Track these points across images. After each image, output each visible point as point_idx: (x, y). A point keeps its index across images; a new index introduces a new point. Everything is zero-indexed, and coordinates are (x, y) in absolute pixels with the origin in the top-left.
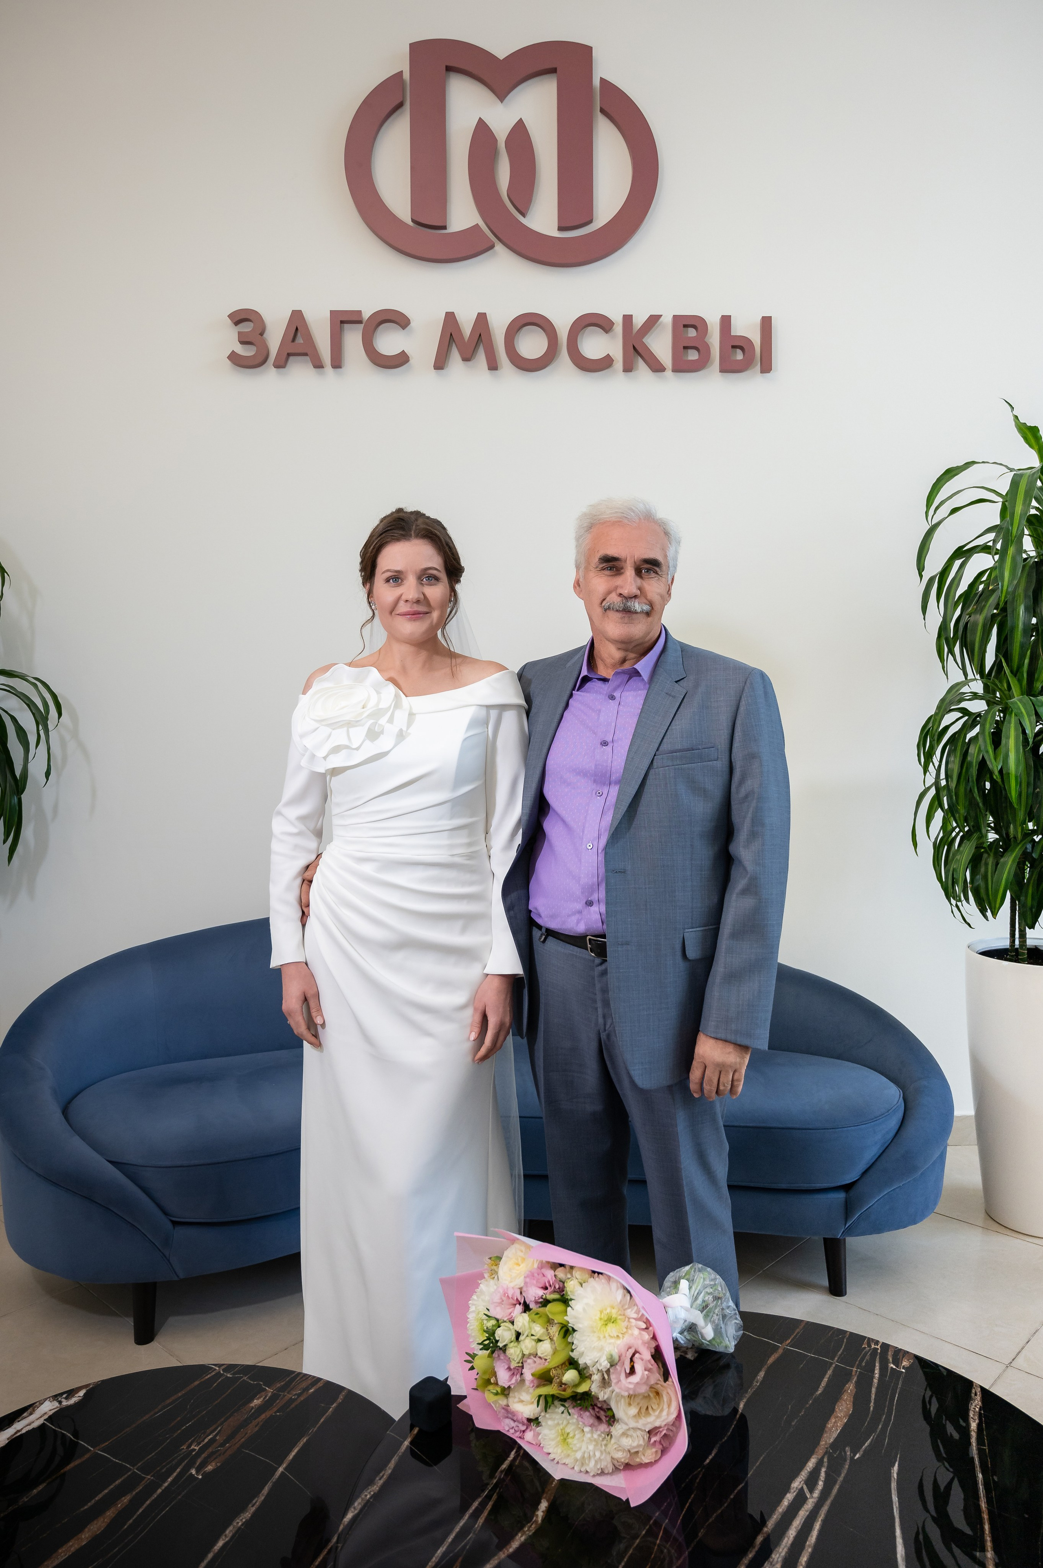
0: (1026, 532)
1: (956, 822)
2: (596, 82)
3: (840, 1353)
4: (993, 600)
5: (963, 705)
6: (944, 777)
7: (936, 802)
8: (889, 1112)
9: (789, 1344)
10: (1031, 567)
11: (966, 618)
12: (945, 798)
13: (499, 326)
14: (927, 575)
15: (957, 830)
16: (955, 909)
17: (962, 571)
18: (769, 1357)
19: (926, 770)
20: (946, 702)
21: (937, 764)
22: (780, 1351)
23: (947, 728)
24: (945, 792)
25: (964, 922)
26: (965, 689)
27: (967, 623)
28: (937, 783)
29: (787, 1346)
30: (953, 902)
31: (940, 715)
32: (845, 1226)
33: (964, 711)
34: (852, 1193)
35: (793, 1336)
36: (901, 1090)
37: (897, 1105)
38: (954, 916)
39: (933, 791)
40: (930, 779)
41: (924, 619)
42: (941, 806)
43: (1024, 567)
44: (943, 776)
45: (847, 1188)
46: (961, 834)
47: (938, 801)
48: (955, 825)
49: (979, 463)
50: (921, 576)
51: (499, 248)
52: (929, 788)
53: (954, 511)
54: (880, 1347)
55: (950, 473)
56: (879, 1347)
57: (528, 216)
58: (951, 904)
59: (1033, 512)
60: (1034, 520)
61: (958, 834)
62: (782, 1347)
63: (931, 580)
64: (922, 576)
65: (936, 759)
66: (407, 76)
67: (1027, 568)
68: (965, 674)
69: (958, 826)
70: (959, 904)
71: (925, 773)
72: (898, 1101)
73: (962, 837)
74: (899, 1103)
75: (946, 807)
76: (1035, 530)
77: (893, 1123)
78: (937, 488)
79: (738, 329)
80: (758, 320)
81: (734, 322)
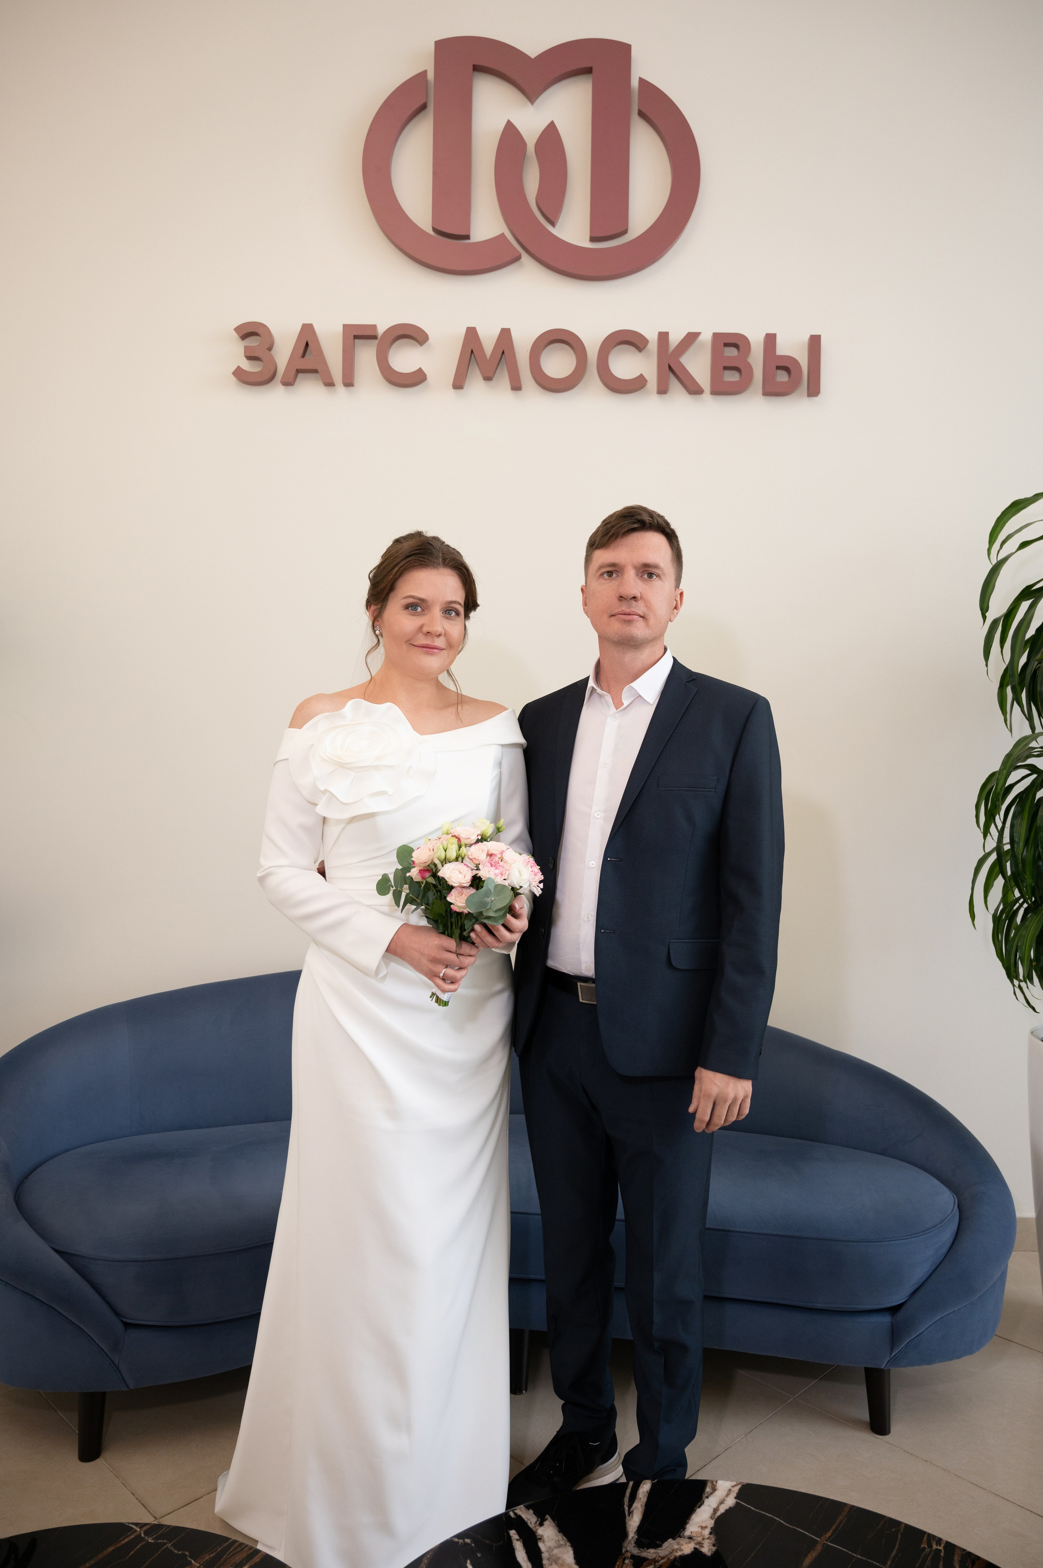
1: (1020, 891)
2: (635, 83)
3: (893, 1554)
5: (1030, 761)
6: (1009, 841)
7: (998, 868)
8: (943, 1223)
9: (830, 1537)
11: (1034, 665)
12: (1008, 864)
13: (523, 341)
14: (991, 616)
15: (1022, 900)
16: (1018, 991)
17: (1032, 613)
18: (806, 1556)
19: (986, 832)
20: (1011, 760)
21: (1000, 825)
22: (819, 1548)
23: (1012, 786)
24: (1009, 857)
25: (1028, 1006)
26: (1033, 744)
27: (1035, 671)
28: (999, 848)
29: (827, 1541)
30: (1016, 982)
31: (1005, 772)
32: (891, 1354)
33: (1033, 769)
34: (900, 1315)
35: (834, 1527)
36: (955, 1196)
37: (952, 1215)
38: (1017, 998)
39: (994, 857)
40: (991, 844)
41: (987, 665)
42: (1003, 872)
44: (1006, 839)
45: (894, 1310)
46: (1025, 905)
47: (1000, 868)
48: (1017, 894)
50: (984, 617)
51: (525, 258)
52: (989, 854)
53: (1023, 545)
54: (944, 1547)
55: (1017, 506)
56: (941, 1548)
57: (558, 225)
58: (1014, 985)
61: (1021, 905)
62: (823, 1541)
63: (995, 623)
64: (986, 617)
65: (999, 820)
66: (431, 76)
68: (1033, 728)
69: (1022, 896)
70: (1023, 984)
71: (985, 837)
72: (953, 1209)
73: (1026, 910)
74: (954, 1211)
75: (1009, 873)
77: (947, 1236)
78: (1002, 523)
79: (783, 348)
80: (806, 338)
81: (779, 340)
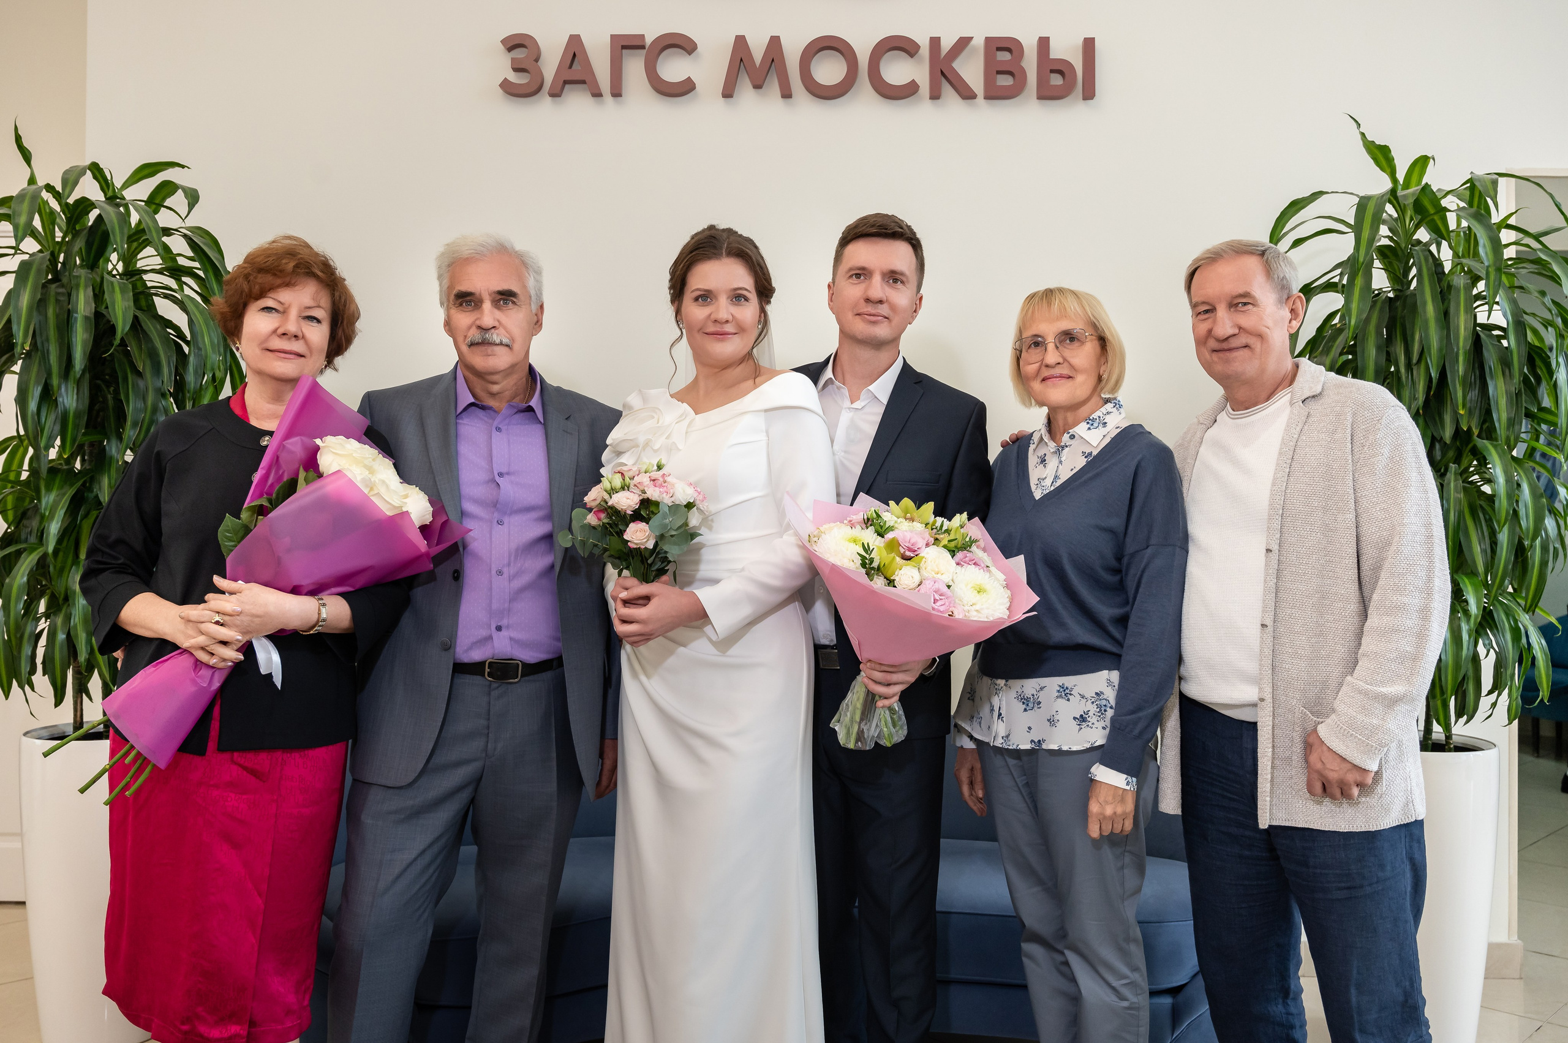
0: (1377, 263)
4: (1340, 340)
10: (1384, 302)
13: (793, 50)
43: (1374, 303)
45: (1178, 991)
49: (1327, 193)
53: (1298, 243)
55: (1296, 206)
59: (1385, 242)
60: (1389, 254)
67: (1379, 305)
76: (1390, 263)
78: (1284, 219)
79: (1057, 51)
80: (1080, 42)
81: (1053, 44)
